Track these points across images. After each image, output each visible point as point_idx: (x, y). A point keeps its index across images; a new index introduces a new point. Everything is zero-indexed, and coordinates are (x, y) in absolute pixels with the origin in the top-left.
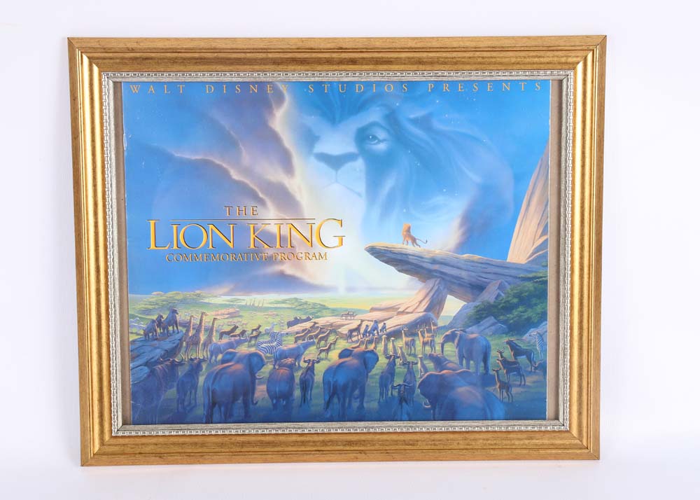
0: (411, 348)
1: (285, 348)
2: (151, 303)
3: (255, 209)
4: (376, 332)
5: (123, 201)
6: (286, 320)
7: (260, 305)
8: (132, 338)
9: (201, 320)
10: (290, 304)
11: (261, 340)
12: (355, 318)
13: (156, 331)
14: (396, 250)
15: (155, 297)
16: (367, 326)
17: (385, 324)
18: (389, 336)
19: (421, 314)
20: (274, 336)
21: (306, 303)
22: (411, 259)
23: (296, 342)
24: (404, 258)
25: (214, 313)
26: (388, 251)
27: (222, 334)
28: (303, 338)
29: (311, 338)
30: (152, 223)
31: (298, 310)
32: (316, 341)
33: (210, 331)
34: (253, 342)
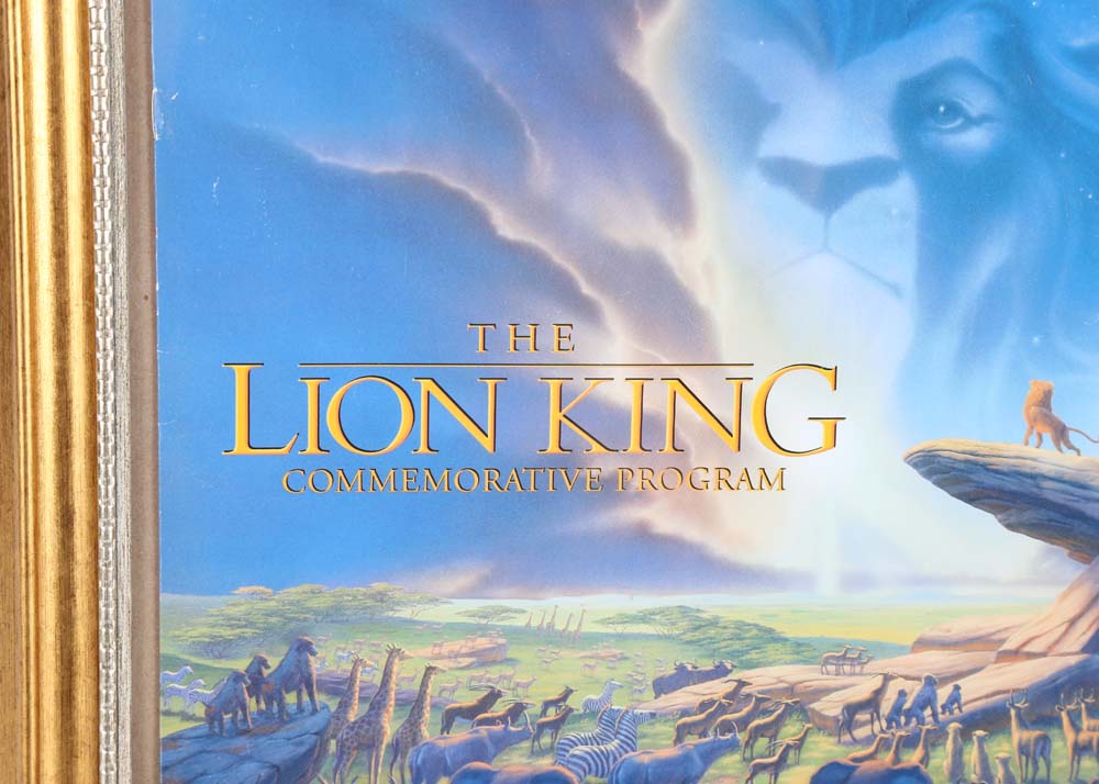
0: (1035, 763)
1: (646, 759)
2: (231, 622)
3: (565, 331)
4: (928, 712)
5: (148, 304)
6: (652, 674)
7: (573, 628)
8: (170, 727)
9: (387, 674)
10: (663, 625)
11: (572, 735)
12: (867, 668)
13: (244, 708)
14: (1003, 464)
15: (245, 601)
16: (902, 694)
17: (957, 688)
18: (970, 723)
19: (1073, 660)
20: (610, 721)
21: (714, 623)
22: (1050, 491)
23: (679, 739)
24: (1028, 487)
25: (428, 651)
26: (976, 464)
27: (450, 717)
28: (700, 729)
29: (727, 727)
30: (240, 372)
31: (689, 643)
32: (742, 737)
33: (414, 705)
34: (546, 740)
